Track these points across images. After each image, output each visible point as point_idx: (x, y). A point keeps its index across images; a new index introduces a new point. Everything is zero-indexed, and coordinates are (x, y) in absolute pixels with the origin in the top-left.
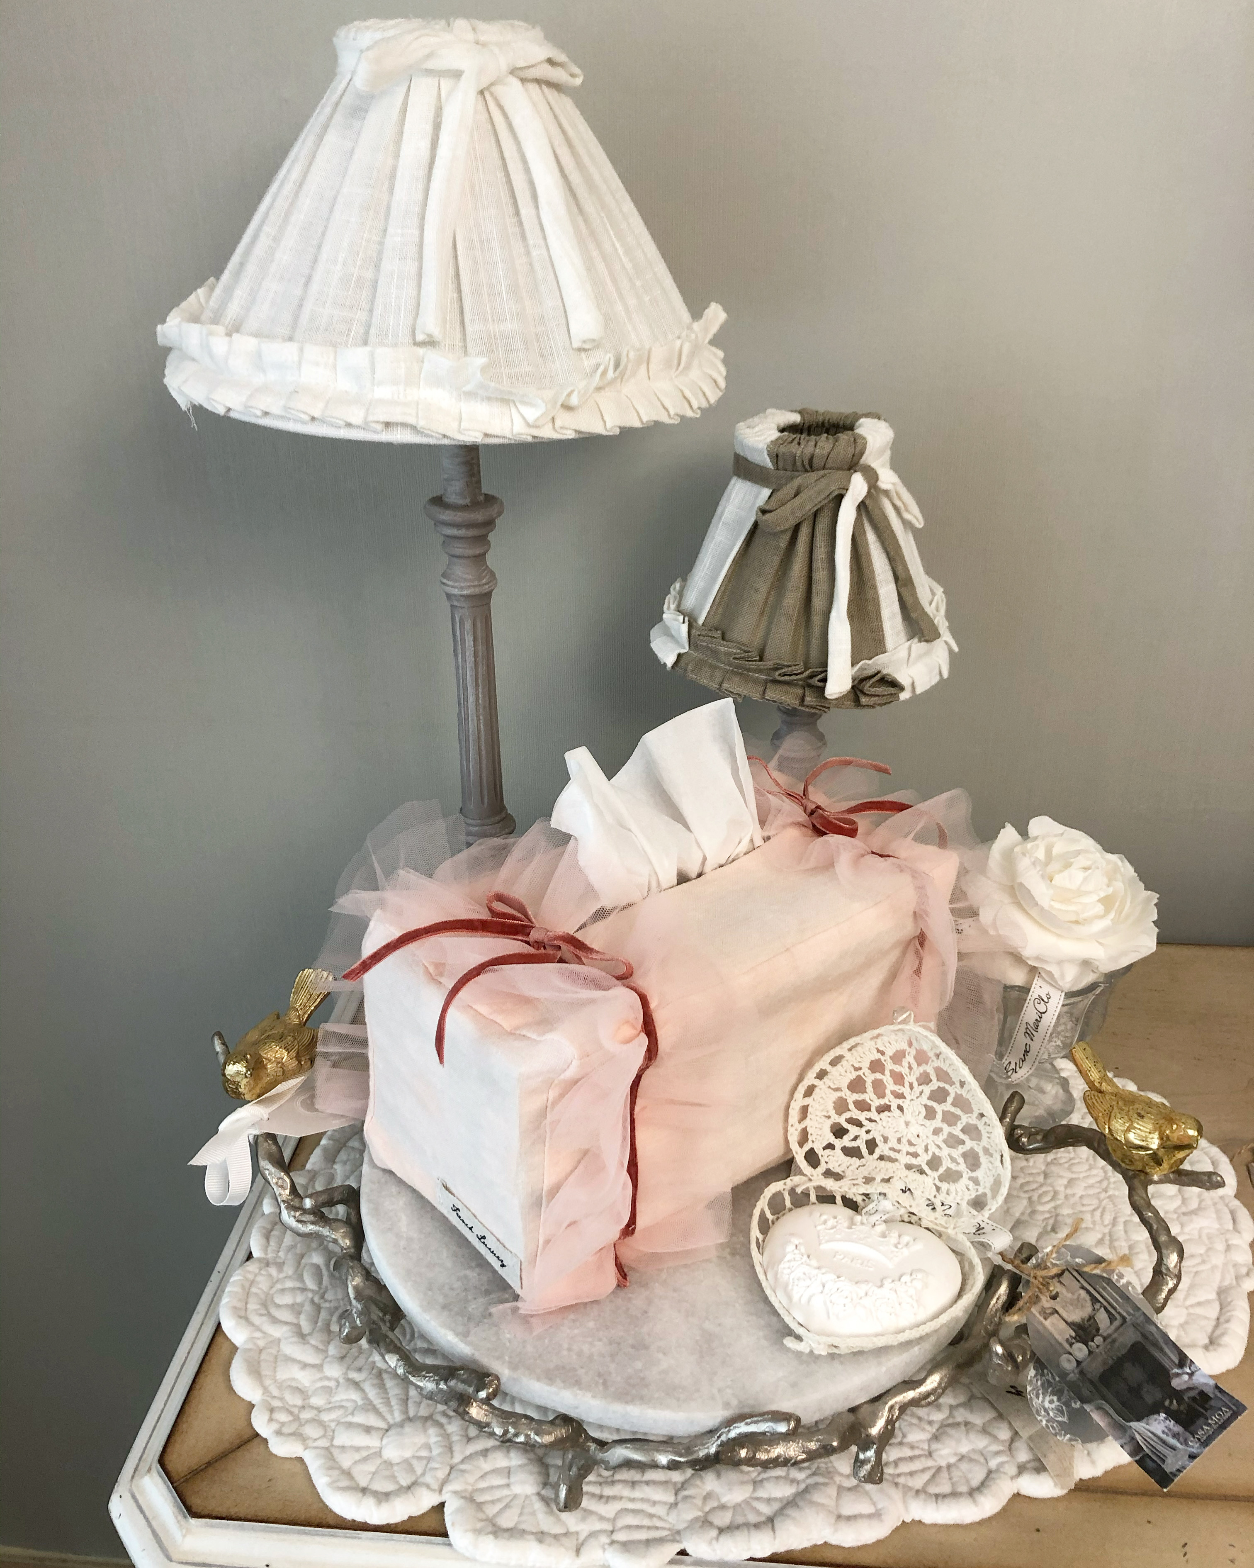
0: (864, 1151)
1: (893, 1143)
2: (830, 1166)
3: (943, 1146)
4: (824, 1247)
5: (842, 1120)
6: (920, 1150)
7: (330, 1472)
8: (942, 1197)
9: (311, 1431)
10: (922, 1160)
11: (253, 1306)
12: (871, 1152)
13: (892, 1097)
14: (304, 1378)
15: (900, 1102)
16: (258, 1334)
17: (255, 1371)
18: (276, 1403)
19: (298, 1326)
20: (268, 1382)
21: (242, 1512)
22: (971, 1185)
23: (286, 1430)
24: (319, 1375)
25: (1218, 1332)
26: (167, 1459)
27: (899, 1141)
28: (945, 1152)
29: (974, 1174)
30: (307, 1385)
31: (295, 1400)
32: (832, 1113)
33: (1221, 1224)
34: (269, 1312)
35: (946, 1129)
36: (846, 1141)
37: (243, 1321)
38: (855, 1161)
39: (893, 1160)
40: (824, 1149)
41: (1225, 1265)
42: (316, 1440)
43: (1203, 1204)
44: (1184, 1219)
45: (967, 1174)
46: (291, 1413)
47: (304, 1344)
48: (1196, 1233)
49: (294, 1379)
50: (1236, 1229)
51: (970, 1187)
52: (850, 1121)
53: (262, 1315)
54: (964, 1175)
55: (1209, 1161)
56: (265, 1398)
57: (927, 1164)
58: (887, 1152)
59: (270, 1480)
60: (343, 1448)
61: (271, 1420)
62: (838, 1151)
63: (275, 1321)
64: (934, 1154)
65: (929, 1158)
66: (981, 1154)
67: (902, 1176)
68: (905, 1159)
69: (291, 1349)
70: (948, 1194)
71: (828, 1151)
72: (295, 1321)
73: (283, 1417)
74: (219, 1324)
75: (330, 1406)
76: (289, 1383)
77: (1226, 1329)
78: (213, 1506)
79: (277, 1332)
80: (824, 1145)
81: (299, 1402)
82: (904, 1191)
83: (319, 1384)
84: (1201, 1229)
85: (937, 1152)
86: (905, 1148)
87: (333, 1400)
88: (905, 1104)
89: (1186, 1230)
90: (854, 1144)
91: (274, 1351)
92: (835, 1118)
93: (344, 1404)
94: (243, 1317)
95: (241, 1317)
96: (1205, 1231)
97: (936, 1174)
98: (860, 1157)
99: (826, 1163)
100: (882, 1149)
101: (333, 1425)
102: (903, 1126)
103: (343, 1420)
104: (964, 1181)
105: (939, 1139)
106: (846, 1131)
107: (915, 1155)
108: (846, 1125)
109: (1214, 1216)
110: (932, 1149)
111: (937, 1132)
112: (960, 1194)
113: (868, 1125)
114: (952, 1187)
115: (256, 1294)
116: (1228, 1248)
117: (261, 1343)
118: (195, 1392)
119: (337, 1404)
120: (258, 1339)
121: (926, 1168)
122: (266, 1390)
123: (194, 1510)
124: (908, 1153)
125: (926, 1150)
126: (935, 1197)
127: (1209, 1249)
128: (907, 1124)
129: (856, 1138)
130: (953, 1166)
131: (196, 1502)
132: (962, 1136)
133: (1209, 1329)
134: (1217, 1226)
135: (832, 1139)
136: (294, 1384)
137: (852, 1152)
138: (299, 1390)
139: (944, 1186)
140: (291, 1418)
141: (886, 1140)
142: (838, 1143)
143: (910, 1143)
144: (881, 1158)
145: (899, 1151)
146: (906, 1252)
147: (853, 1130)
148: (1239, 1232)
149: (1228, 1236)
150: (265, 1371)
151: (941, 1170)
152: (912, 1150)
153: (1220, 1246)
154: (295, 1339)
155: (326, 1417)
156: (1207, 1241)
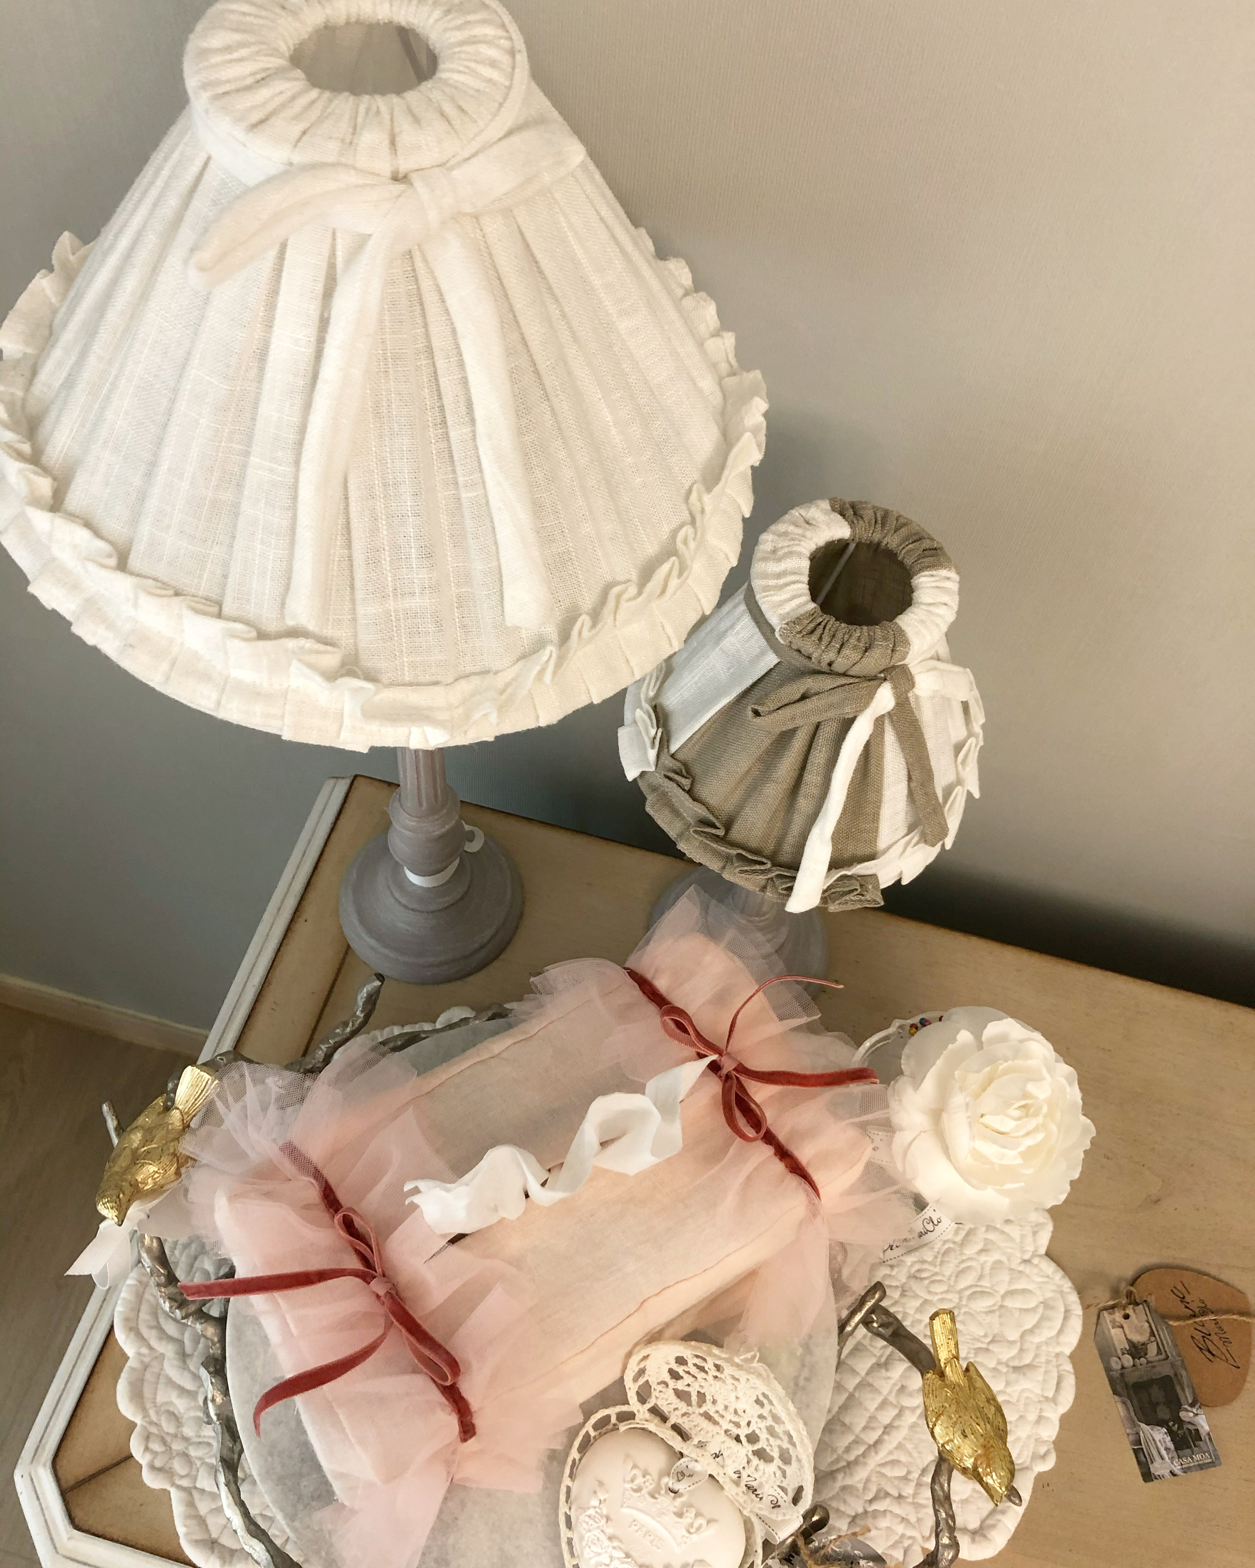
0: (694, 1398)
1: (720, 1407)
2: (659, 1403)
3: (764, 1430)
4: (625, 1510)
5: (680, 1370)
6: (743, 1423)
7: (189, 1522)
8: (750, 1470)
9: (178, 1466)
10: (743, 1432)
11: (144, 1316)
12: (700, 1406)
13: (728, 1377)
14: (181, 1405)
15: (736, 1383)
16: (144, 1350)
17: (137, 1395)
18: (154, 1430)
19: (181, 1343)
20: (148, 1405)
21: (116, 1533)
22: (779, 1473)
23: (158, 1463)
24: (193, 1404)
25: (990, 1522)
26: (59, 1463)
27: (726, 1407)
28: (763, 1435)
29: (783, 1467)
30: (182, 1411)
31: (168, 1427)
32: (673, 1361)
33: (1043, 1390)
34: (158, 1322)
35: (770, 1422)
36: (680, 1385)
37: (132, 1335)
38: (683, 1407)
39: (716, 1423)
40: (659, 1384)
41: (1029, 1437)
42: (182, 1477)
43: (1037, 1360)
44: (1013, 1377)
45: (777, 1462)
46: (164, 1442)
47: (184, 1369)
48: (1015, 1396)
49: (171, 1403)
50: (1054, 1400)
51: (777, 1475)
52: (688, 1373)
53: (151, 1327)
54: (775, 1462)
55: (1063, 1310)
56: (145, 1424)
57: (747, 1436)
58: (712, 1413)
59: (142, 1505)
60: (202, 1491)
61: (147, 1449)
62: (670, 1392)
63: (163, 1335)
64: (754, 1431)
65: (749, 1432)
66: (794, 1459)
67: (718, 1441)
68: (726, 1425)
69: (171, 1370)
70: (756, 1469)
71: (660, 1388)
72: (179, 1337)
73: (156, 1447)
74: (112, 1327)
75: (200, 1440)
76: (167, 1408)
77: (999, 1521)
78: (91, 1522)
79: (163, 1348)
80: (659, 1381)
81: (172, 1430)
82: (717, 1456)
83: (192, 1414)
84: (1023, 1391)
85: (757, 1432)
86: (730, 1416)
87: (202, 1434)
88: (740, 1386)
89: (1009, 1390)
90: (686, 1389)
91: (156, 1370)
92: (675, 1367)
93: (210, 1441)
94: (133, 1329)
95: (131, 1329)
96: (1026, 1394)
97: (750, 1448)
98: (689, 1404)
99: (657, 1398)
100: (708, 1407)
101: (198, 1463)
102: (733, 1399)
103: (208, 1460)
104: (772, 1468)
105: (763, 1424)
106: (682, 1378)
107: (737, 1425)
108: (682, 1373)
109: (1040, 1378)
110: (753, 1427)
111: (761, 1417)
112: (766, 1476)
113: (703, 1383)
114: (762, 1465)
115: (149, 1301)
116: (1040, 1419)
117: (146, 1360)
118: (87, 1396)
119: (205, 1440)
120: (144, 1355)
121: (743, 1439)
122: (146, 1415)
123: (76, 1520)
124: (731, 1421)
125: (749, 1424)
126: (744, 1468)
127: (1021, 1417)
128: (737, 1398)
129: (689, 1385)
130: (768, 1449)
131: (79, 1514)
132: (781, 1435)
133: (985, 1513)
134: (1038, 1391)
135: (667, 1377)
136: (171, 1409)
137: (682, 1395)
138: (174, 1417)
139: (755, 1461)
140: (163, 1449)
141: (714, 1402)
142: (672, 1383)
143: (736, 1412)
144: (707, 1416)
145: (723, 1417)
146: (695, 1537)
147: (688, 1379)
148: (1056, 1404)
149: (1045, 1406)
150: (147, 1392)
151: (756, 1447)
152: (736, 1419)
153: (1032, 1417)
154: (176, 1363)
155: (193, 1452)
156: (1022, 1408)
